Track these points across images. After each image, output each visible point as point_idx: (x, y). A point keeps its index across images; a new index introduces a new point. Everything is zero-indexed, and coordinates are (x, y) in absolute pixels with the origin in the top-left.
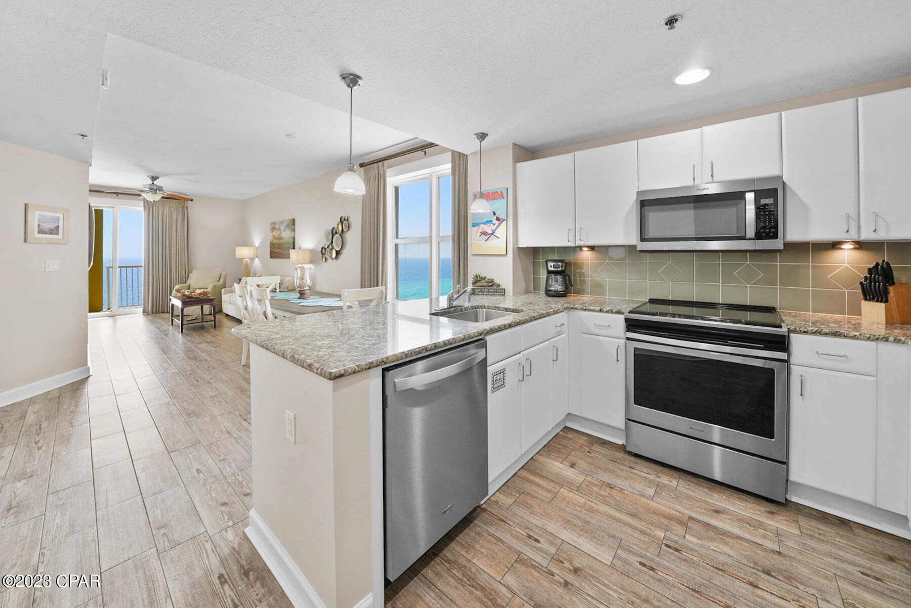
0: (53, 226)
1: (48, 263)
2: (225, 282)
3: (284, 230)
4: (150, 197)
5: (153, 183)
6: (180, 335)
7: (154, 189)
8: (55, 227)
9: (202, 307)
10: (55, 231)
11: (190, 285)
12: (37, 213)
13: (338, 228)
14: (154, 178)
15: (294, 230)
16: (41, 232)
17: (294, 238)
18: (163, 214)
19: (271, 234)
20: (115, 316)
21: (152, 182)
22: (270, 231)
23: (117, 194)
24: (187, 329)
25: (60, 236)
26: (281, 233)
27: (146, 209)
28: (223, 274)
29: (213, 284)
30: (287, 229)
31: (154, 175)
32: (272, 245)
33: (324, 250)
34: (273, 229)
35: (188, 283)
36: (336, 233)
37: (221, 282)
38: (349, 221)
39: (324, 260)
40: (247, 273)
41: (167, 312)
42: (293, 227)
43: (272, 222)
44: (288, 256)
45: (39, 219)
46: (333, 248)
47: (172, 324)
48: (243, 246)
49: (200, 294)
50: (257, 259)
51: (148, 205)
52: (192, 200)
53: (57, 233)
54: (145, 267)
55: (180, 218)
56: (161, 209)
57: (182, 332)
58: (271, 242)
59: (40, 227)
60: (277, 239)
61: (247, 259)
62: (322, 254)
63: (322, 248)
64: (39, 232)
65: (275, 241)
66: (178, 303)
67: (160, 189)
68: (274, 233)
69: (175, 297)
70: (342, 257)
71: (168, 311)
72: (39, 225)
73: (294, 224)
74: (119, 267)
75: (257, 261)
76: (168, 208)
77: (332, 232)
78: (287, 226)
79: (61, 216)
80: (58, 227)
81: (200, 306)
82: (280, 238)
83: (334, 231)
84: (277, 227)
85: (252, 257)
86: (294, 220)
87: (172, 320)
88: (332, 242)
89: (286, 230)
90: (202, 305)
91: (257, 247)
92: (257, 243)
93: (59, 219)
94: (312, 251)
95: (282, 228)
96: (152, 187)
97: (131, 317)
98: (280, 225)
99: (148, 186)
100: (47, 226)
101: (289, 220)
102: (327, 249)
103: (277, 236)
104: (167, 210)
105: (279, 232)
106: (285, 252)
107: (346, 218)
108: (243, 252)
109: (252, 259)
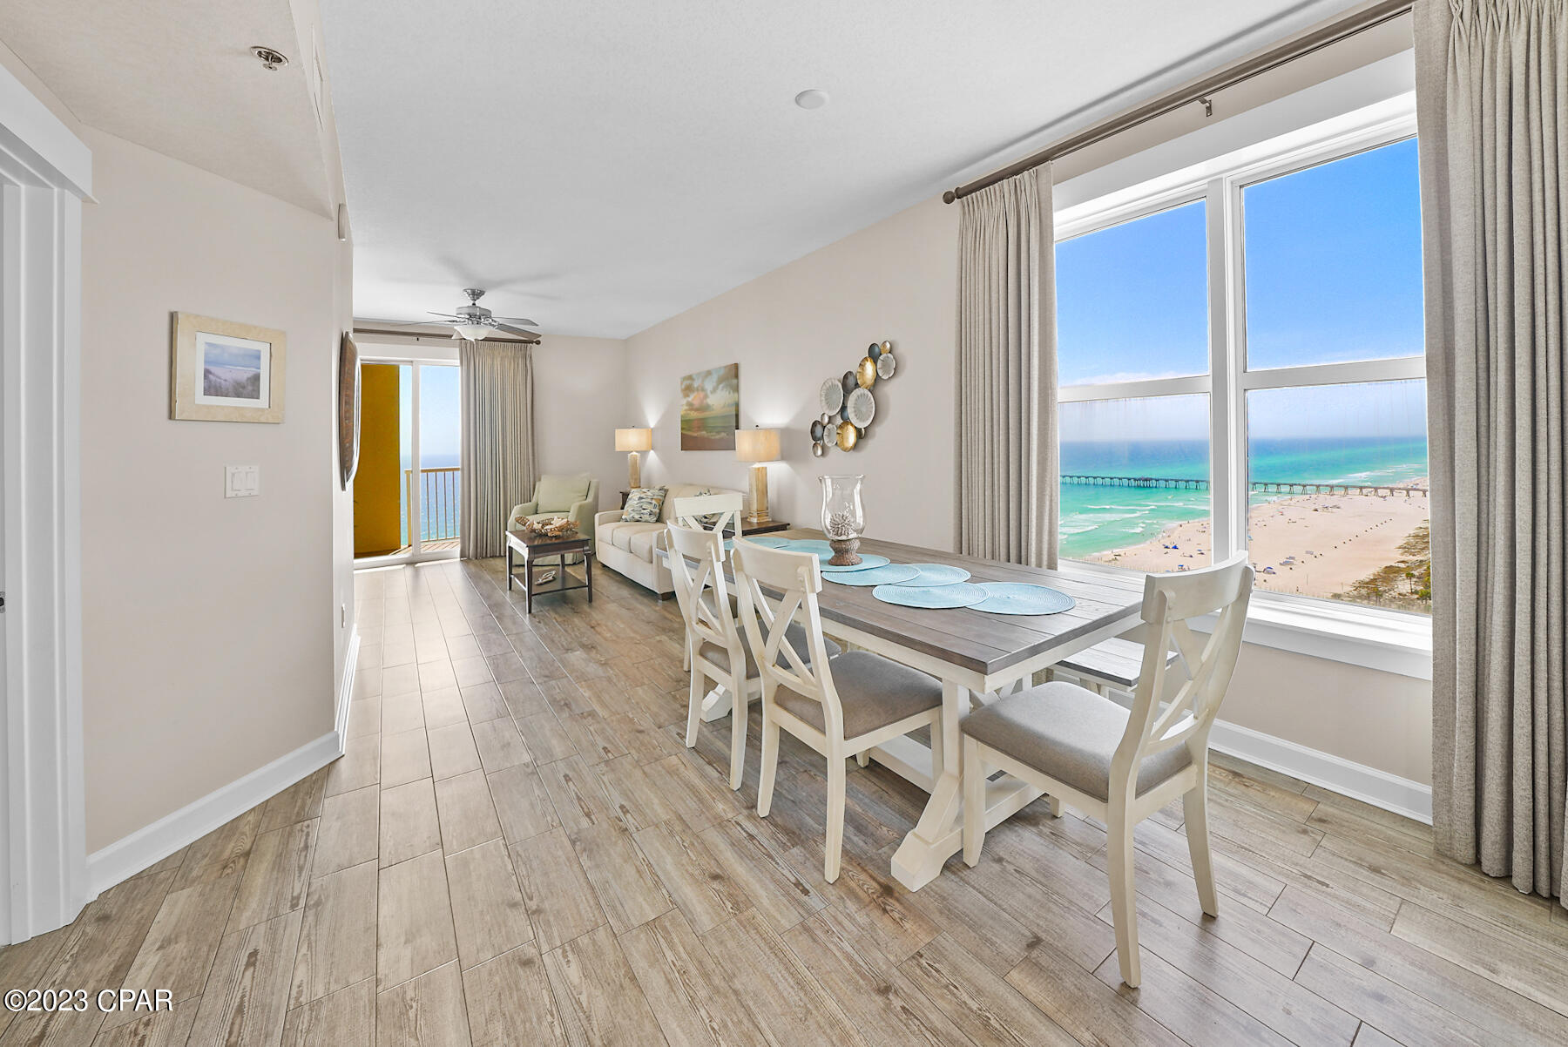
0: (243, 374)
1: (233, 475)
2: (596, 498)
3: (714, 390)
4: (471, 333)
5: (474, 304)
6: (527, 619)
7: (476, 317)
8: (248, 379)
9: (563, 557)
10: (250, 388)
11: (537, 505)
12: (202, 339)
13: (862, 373)
14: (476, 294)
15: (736, 389)
16: (212, 389)
17: (737, 405)
18: (492, 372)
19: (684, 401)
20: (416, 563)
21: (472, 302)
22: (681, 395)
23: (418, 335)
24: (539, 603)
25: (262, 402)
26: (706, 397)
27: (465, 363)
28: (594, 482)
29: (578, 504)
30: (721, 386)
31: (477, 287)
32: (686, 424)
33: (819, 429)
34: (688, 390)
35: (534, 500)
36: (857, 385)
37: (590, 499)
38: (896, 351)
39: (819, 452)
40: (636, 479)
41: (500, 556)
42: (735, 381)
43: (683, 375)
44: (730, 446)
45: (206, 355)
46: (846, 421)
47: (510, 588)
48: (629, 428)
49: (561, 529)
50: (652, 452)
51: (469, 351)
52: (538, 343)
53: (255, 394)
54: (463, 469)
55: (520, 378)
56: (489, 361)
57: (530, 612)
58: (682, 416)
59: (211, 376)
60: (697, 410)
61: (634, 453)
62: (814, 438)
63: (815, 424)
64: (207, 392)
65: (694, 415)
66: (521, 549)
67: (486, 314)
68: (690, 399)
69: (516, 533)
70: (871, 444)
71: (502, 554)
72: (207, 373)
73: (737, 376)
74: (423, 471)
75: (652, 455)
76: (499, 359)
77: (844, 385)
78: (720, 381)
79: (264, 349)
80: (256, 378)
81: (559, 556)
82: (704, 408)
83: (851, 381)
84: (696, 385)
85: (644, 449)
86: (736, 366)
87: (510, 579)
88: (844, 408)
89: (718, 391)
90: (563, 552)
91: (652, 429)
92: (652, 419)
93: (258, 358)
94: (786, 433)
95: (709, 386)
96: (471, 311)
97: (441, 564)
98: (703, 381)
99: (467, 311)
100: (227, 375)
101: (725, 367)
102: (830, 426)
103: (696, 403)
104: (498, 362)
105: (702, 394)
106: (718, 437)
107: (888, 346)
108: (629, 440)
109: (644, 453)
